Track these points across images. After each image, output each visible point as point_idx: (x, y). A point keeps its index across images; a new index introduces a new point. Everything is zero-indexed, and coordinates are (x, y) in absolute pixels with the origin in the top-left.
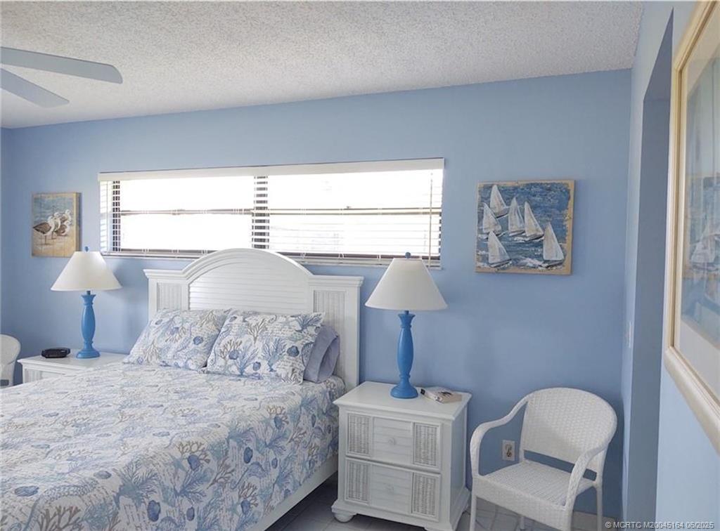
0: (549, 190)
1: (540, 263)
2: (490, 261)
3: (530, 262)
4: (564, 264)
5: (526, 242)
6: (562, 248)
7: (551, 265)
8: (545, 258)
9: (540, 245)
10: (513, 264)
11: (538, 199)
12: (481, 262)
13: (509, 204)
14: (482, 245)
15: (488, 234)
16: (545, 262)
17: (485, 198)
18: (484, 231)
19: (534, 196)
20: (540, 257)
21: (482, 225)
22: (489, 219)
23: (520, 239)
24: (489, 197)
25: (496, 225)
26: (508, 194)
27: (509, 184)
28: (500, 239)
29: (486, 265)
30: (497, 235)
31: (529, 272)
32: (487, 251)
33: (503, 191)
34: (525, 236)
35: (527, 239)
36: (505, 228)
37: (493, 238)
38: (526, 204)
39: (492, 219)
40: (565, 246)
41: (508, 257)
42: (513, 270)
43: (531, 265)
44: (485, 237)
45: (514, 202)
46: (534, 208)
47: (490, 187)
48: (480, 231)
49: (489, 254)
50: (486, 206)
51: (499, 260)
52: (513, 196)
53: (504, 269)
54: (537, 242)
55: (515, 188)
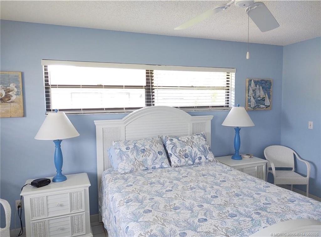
0: (267, 82)
1: (264, 106)
2: (251, 107)
3: (262, 106)
4: (270, 106)
5: (261, 100)
6: (270, 101)
7: (267, 107)
8: (266, 105)
9: (264, 100)
10: (257, 107)
11: (264, 85)
12: (249, 107)
13: (256, 87)
14: (249, 101)
15: (251, 97)
16: (266, 106)
17: (250, 85)
18: (250, 96)
19: (263, 84)
20: (264, 104)
21: (249, 94)
22: (251, 92)
23: (259, 99)
24: (251, 84)
25: (253, 94)
26: (256, 83)
27: (257, 80)
28: (254, 99)
29: (250, 108)
30: (253, 97)
31: (261, 109)
32: (250, 103)
33: (255, 82)
34: (260, 98)
35: (261, 99)
36: (255, 95)
37: (252, 98)
38: (261, 87)
39: (252, 92)
40: (270, 100)
41: (256, 105)
42: (258, 109)
43: (262, 107)
44: (250, 98)
45: (258, 86)
46: (263, 88)
47: (251, 80)
48: (248, 96)
49: (251, 104)
50: (250, 87)
51: (254, 106)
52: (257, 84)
53: (255, 109)
54: (263, 100)
55: (258, 81)
